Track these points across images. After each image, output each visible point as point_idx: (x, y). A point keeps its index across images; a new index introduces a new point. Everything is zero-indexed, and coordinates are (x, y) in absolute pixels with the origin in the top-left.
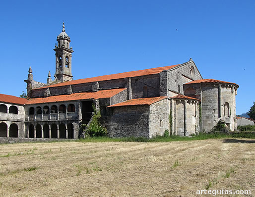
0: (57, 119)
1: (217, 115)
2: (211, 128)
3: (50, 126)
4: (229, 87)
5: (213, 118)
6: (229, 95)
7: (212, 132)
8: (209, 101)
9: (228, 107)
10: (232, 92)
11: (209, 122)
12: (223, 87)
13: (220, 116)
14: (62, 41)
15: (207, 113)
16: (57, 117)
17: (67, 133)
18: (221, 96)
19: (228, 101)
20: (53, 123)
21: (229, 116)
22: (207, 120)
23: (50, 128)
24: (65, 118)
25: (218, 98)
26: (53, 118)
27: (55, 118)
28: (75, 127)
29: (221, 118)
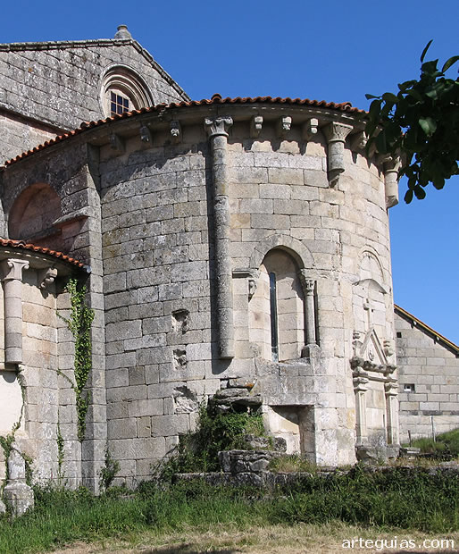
1: (200, 351)
2: (162, 449)
4: (301, 134)
5: (175, 375)
6: (305, 194)
7: (164, 478)
8: (143, 256)
9: (302, 287)
10: (333, 174)
11: (147, 408)
12: (243, 133)
13: (220, 361)
15: (136, 339)
18: (229, 208)
19: (293, 238)
21: (305, 354)
22: (133, 392)
25: (203, 221)
29: (234, 369)
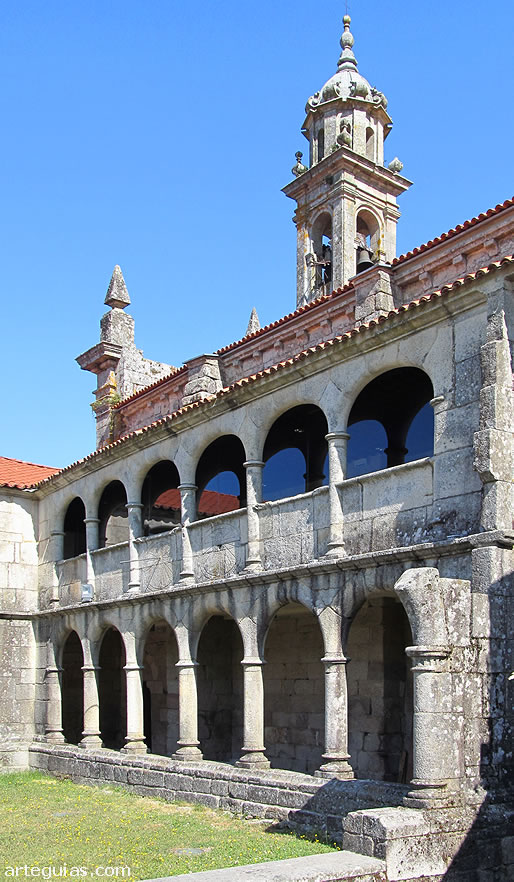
0: (243, 564)
3: (182, 635)
14: (338, 119)
16: (243, 544)
17: (337, 705)
20: (210, 602)
23: (185, 656)
24: (323, 545)
26: (212, 557)
27: (230, 554)
28: (434, 633)
